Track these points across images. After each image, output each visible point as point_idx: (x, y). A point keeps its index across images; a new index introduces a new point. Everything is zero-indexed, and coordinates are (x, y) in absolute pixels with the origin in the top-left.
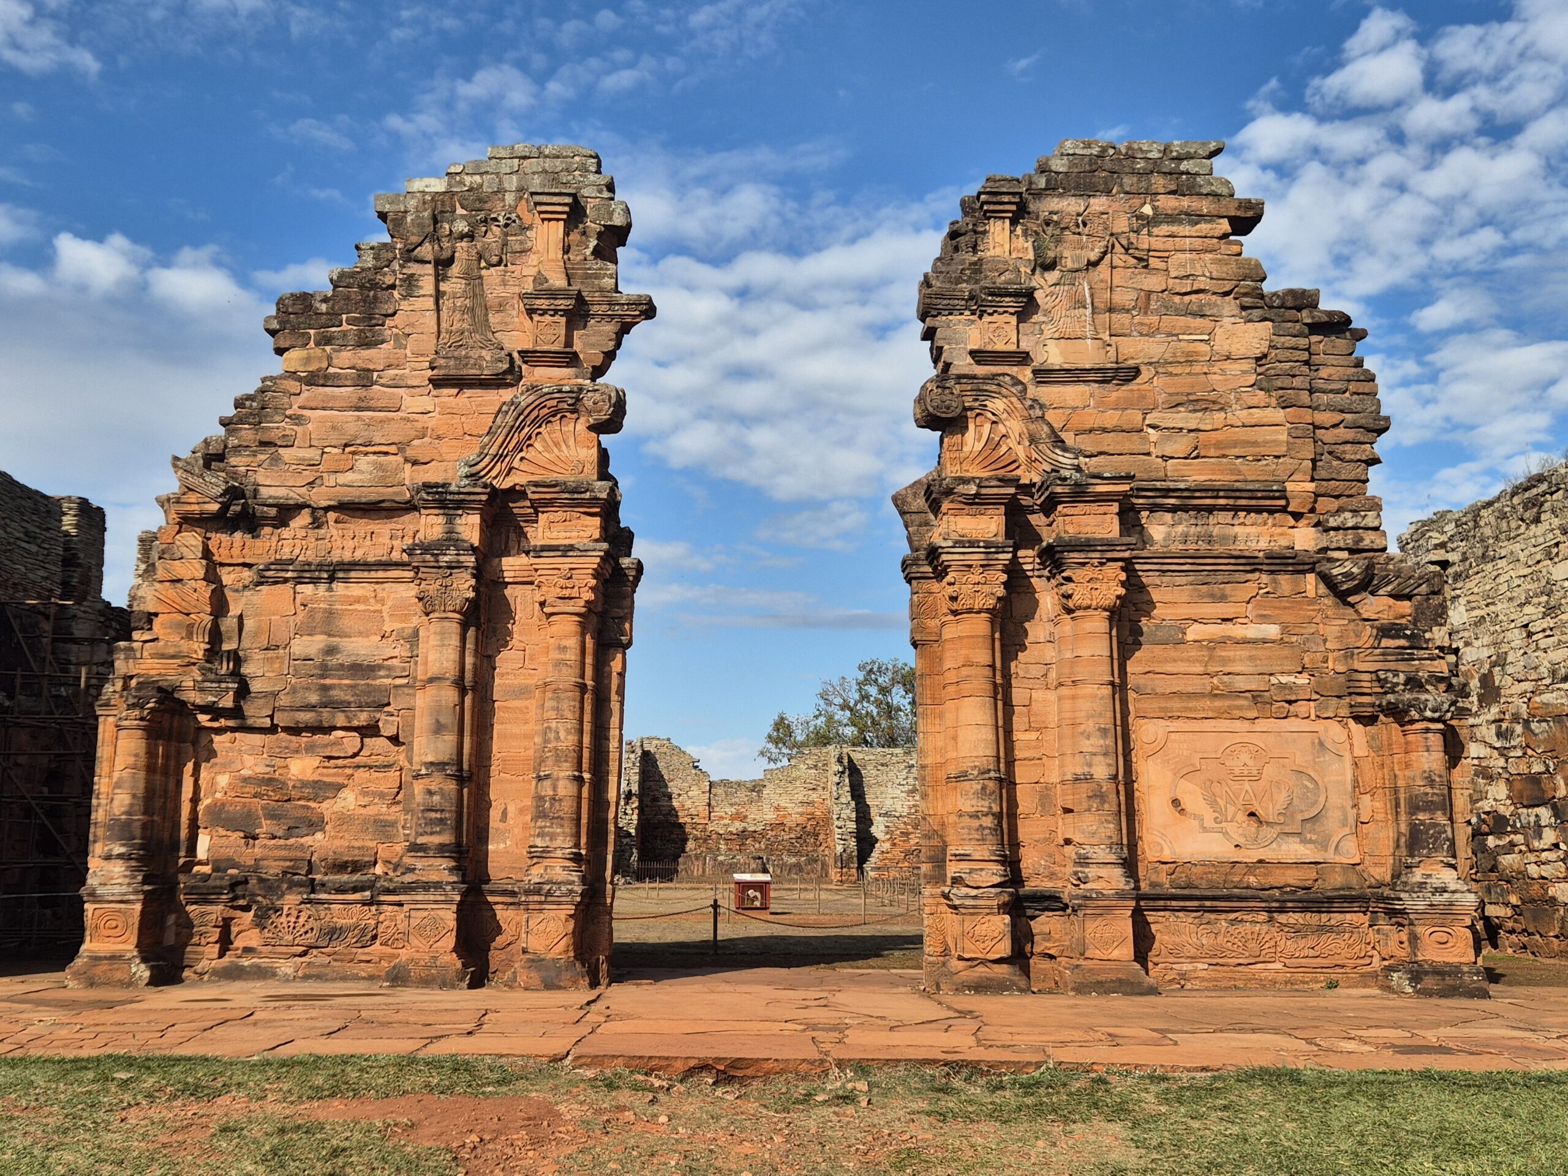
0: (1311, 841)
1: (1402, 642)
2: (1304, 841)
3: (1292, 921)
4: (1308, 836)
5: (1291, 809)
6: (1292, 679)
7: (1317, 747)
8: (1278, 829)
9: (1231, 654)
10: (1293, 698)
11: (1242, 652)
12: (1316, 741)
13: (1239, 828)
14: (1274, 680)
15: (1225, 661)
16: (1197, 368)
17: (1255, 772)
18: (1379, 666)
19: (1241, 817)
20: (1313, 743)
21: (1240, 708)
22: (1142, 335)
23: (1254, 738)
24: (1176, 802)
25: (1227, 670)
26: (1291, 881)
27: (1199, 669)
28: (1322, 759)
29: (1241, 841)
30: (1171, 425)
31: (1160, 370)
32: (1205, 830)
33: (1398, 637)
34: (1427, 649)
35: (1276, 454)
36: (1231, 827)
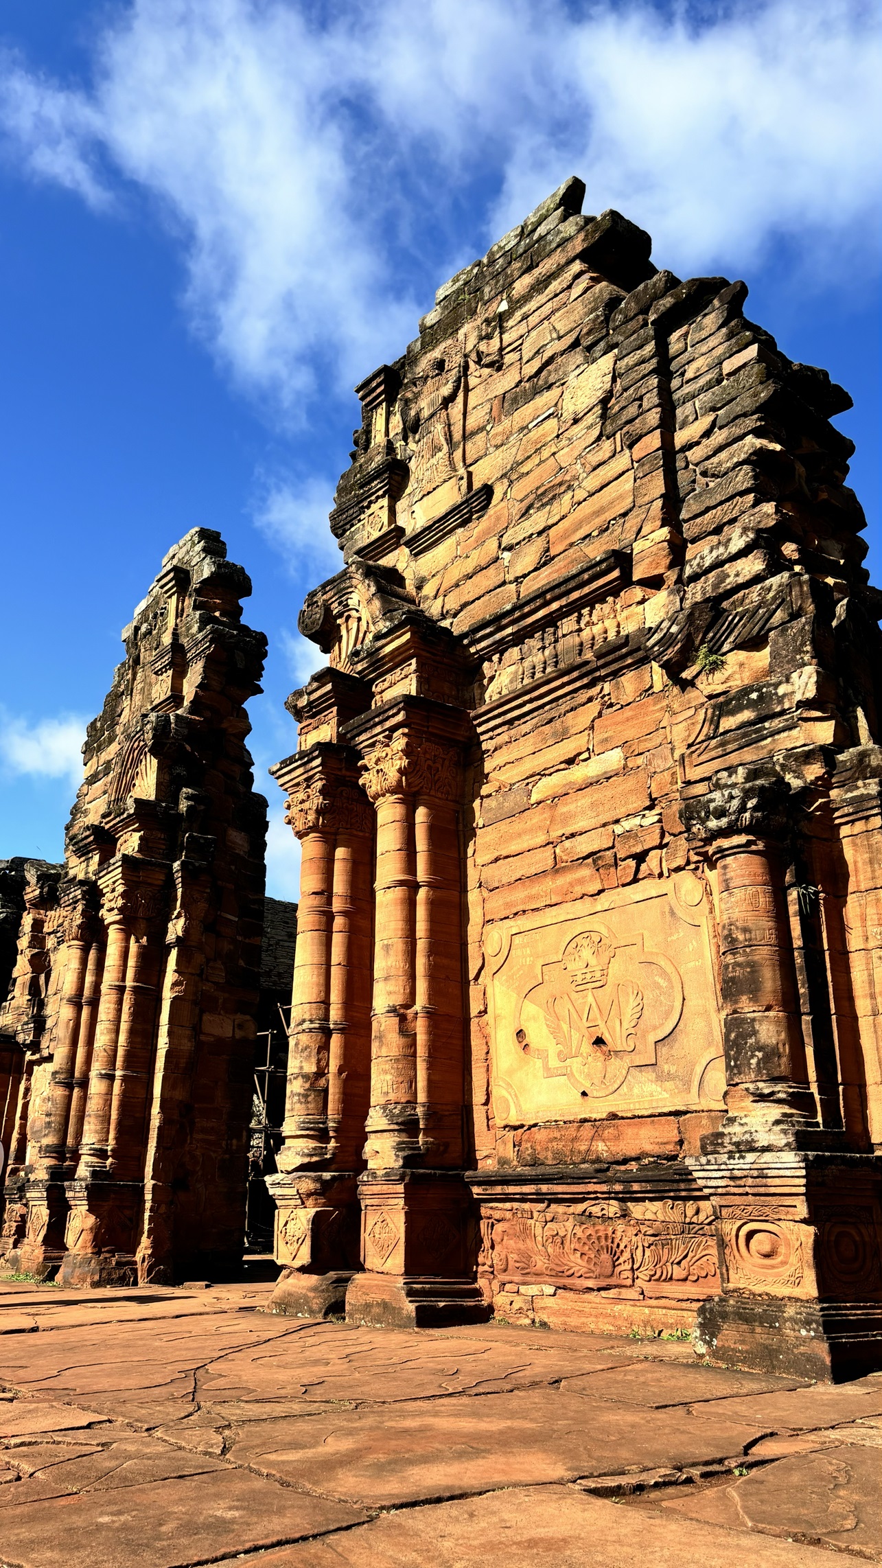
0: (670, 1077)
1: (747, 715)
2: (661, 1078)
3: (649, 1216)
4: (666, 1067)
5: (642, 1025)
6: (637, 821)
7: (667, 915)
8: (627, 1061)
9: (572, 807)
10: (638, 849)
11: (584, 800)
12: (667, 909)
13: (587, 1064)
14: (618, 829)
15: (566, 818)
16: (546, 453)
17: (598, 974)
18: (716, 765)
19: (587, 1047)
20: (663, 913)
21: (581, 881)
22: (497, 447)
23: (595, 924)
24: (520, 1034)
25: (568, 831)
26: (648, 1148)
27: (541, 839)
28: (675, 937)
29: (586, 1086)
30: (522, 538)
31: (514, 477)
32: (549, 1073)
33: (739, 709)
34: (783, 713)
35: (622, 511)
36: (575, 1064)
